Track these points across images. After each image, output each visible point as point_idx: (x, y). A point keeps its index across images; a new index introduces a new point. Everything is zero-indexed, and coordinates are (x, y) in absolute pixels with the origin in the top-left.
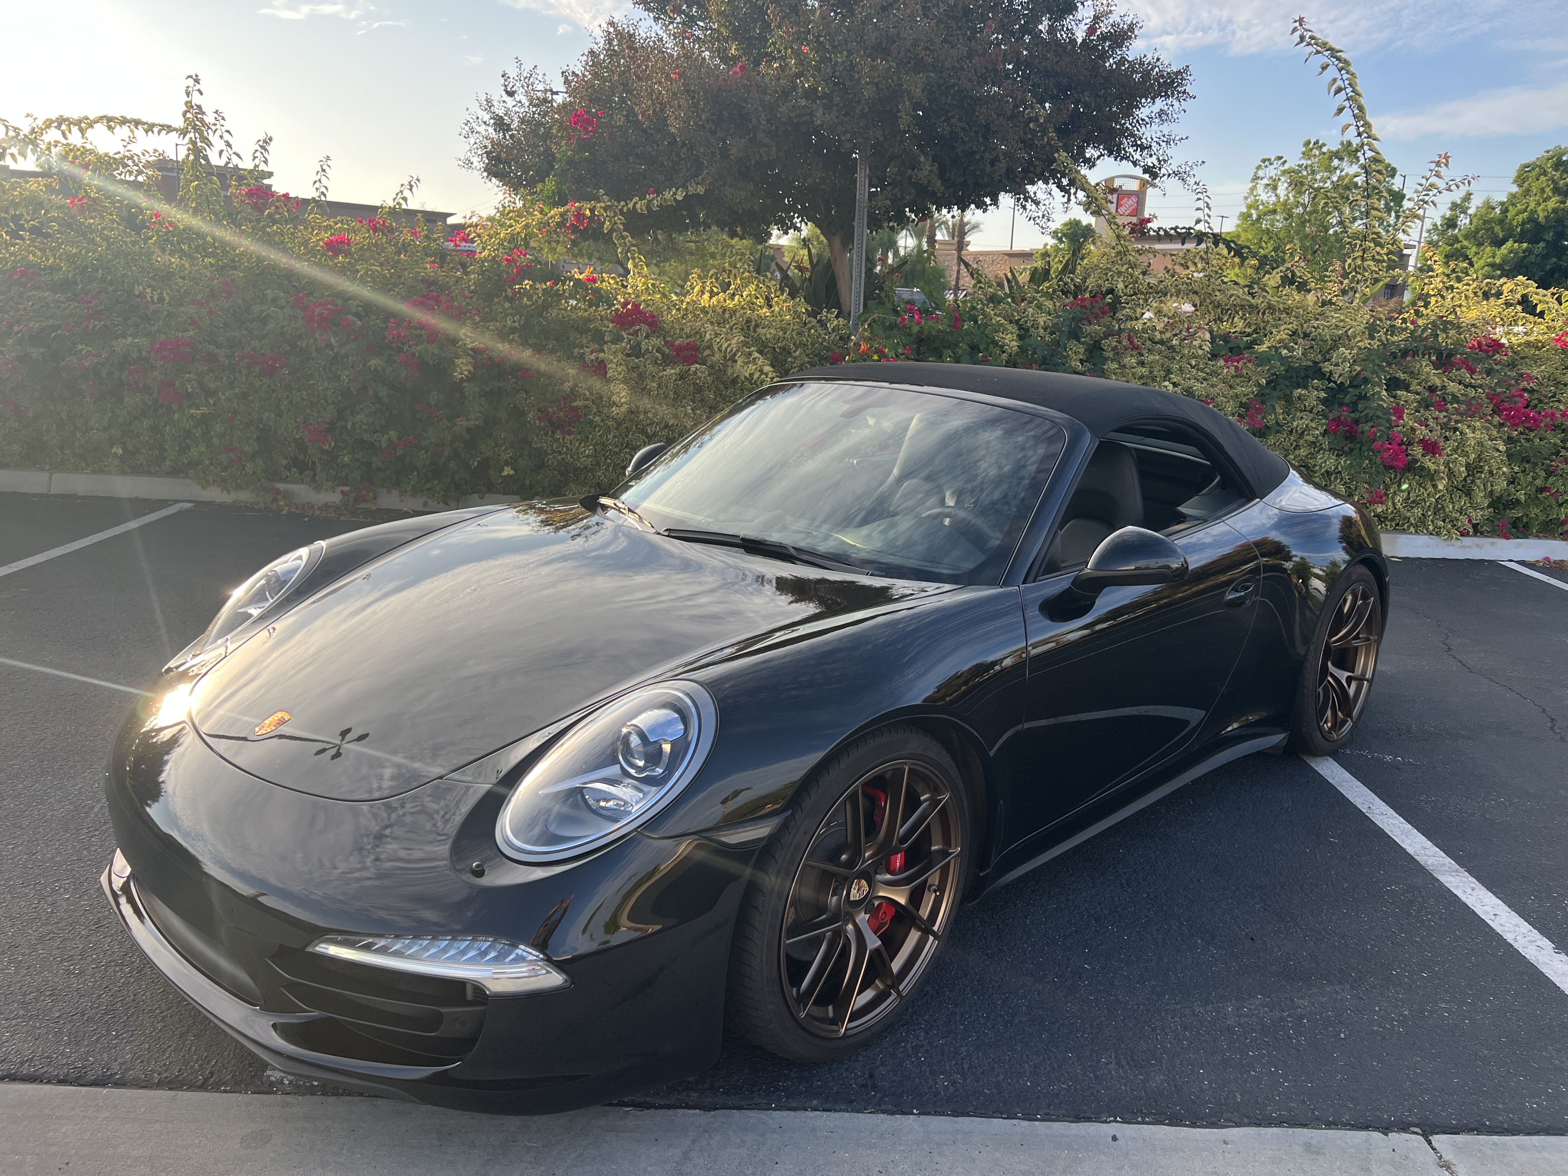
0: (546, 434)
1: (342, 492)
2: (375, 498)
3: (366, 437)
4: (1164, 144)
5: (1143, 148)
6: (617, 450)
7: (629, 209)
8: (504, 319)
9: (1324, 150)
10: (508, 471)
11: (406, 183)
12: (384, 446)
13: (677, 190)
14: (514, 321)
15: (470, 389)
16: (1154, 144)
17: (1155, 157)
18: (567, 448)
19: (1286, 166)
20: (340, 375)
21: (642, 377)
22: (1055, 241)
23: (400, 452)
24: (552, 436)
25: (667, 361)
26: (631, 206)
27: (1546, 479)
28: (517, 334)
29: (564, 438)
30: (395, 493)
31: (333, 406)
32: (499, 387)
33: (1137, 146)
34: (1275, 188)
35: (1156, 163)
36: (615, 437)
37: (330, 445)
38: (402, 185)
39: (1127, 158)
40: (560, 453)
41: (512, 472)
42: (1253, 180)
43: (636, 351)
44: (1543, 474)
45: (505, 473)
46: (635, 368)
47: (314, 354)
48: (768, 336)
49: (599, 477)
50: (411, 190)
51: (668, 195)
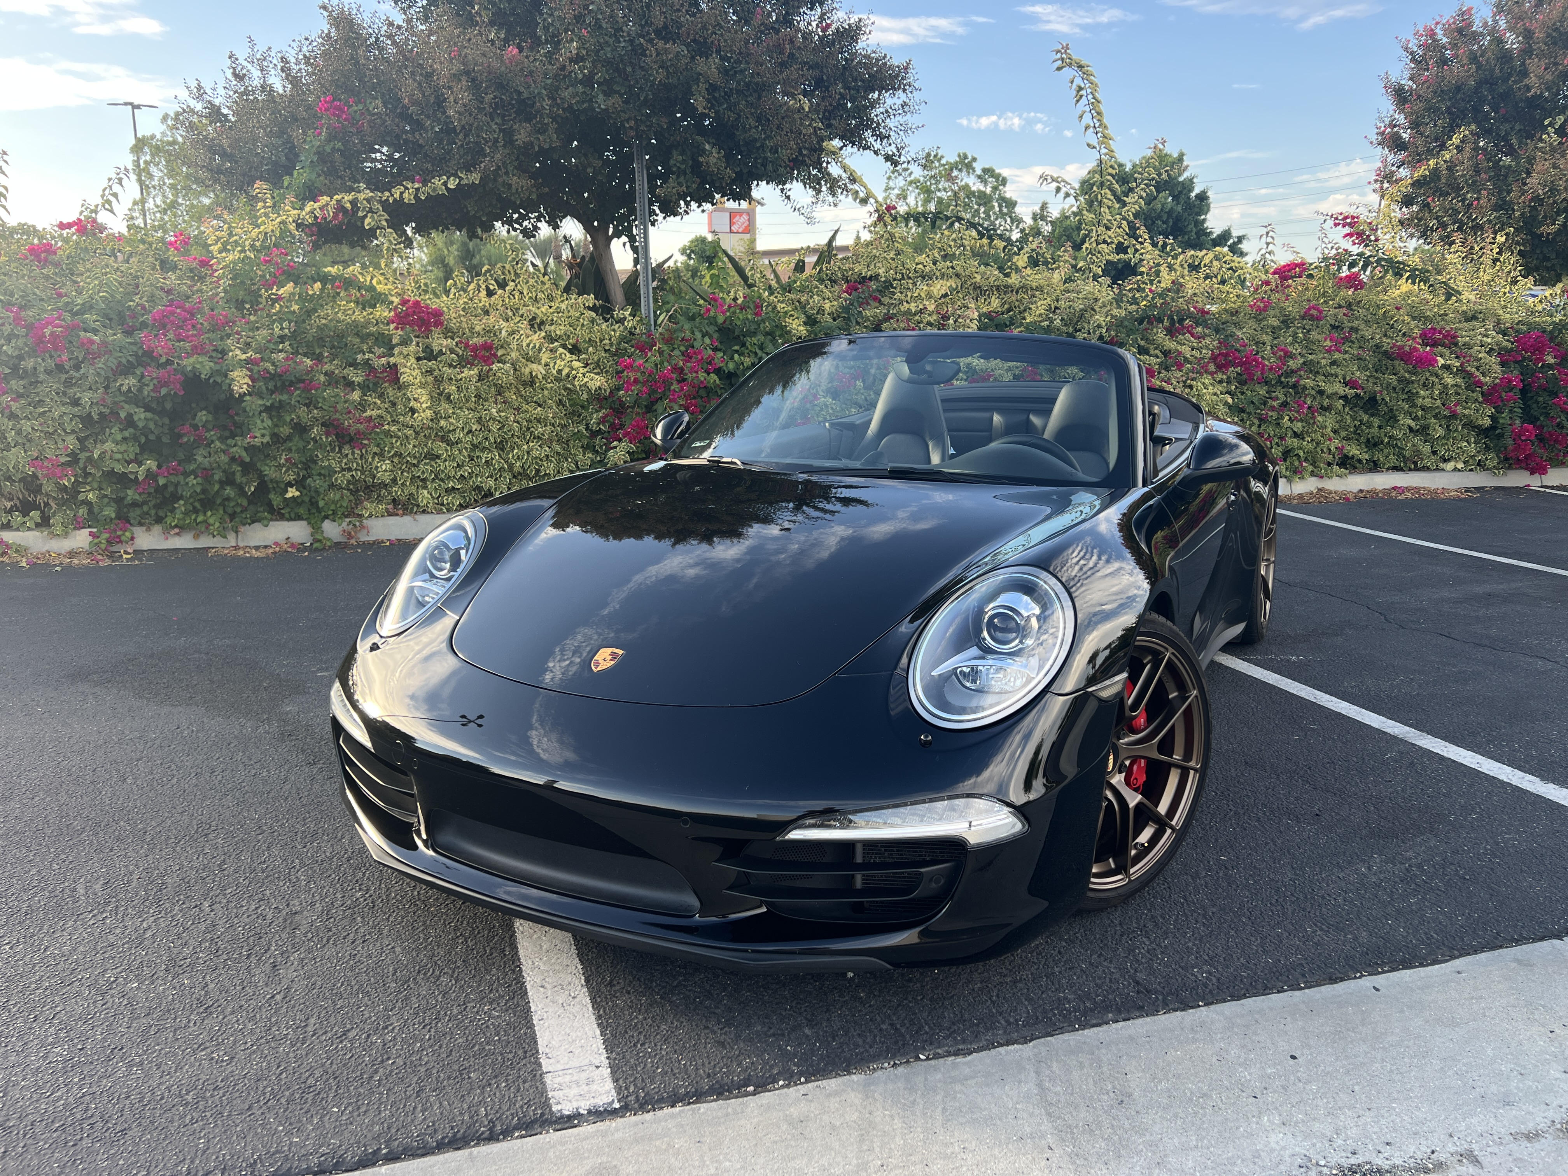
0: (333, 450)
1: (91, 534)
2: (132, 539)
3: (119, 468)
4: (902, 133)
5: (882, 137)
6: (415, 462)
7: (395, 200)
8: (270, 327)
9: (943, 161)
10: (292, 493)
11: (114, 176)
12: (141, 478)
13: (448, 178)
14: (282, 329)
15: (254, 404)
16: (892, 133)
17: (893, 146)
18: (358, 464)
19: (912, 178)
20: (80, 398)
21: (438, 381)
22: (685, 258)
23: (162, 481)
24: (340, 451)
25: (464, 362)
26: (397, 196)
27: (1259, 426)
28: (287, 343)
29: (353, 453)
30: (157, 529)
31: (73, 436)
32: (280, 401)
33: (877, 136)
34: (905, 198)
35: (895, 150)
36: (414, 446)
37: (69, 479)
38: (110, 179)
39: (869, 148)
40: (350, 469)
41: (297, 494)
42: (886, 190)
43: (430, 355)
44: (1257, 422)
45: (289, 495)
46: (430, 372)
47: (42, 377)
48: (558, 333)
49: (396, 492)
50: (120, 184)
51: (438, 182)
